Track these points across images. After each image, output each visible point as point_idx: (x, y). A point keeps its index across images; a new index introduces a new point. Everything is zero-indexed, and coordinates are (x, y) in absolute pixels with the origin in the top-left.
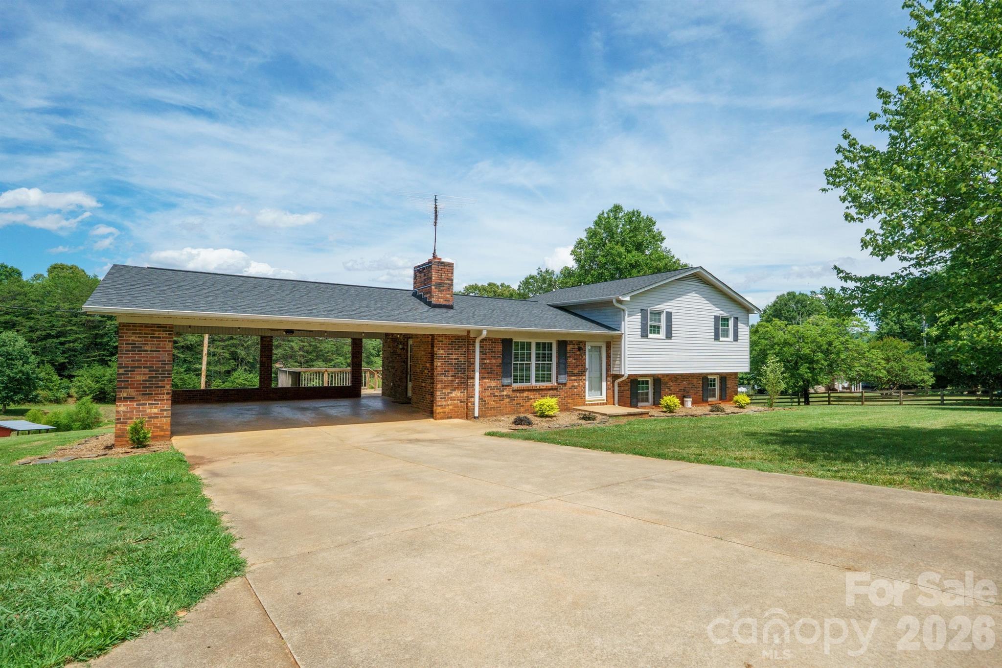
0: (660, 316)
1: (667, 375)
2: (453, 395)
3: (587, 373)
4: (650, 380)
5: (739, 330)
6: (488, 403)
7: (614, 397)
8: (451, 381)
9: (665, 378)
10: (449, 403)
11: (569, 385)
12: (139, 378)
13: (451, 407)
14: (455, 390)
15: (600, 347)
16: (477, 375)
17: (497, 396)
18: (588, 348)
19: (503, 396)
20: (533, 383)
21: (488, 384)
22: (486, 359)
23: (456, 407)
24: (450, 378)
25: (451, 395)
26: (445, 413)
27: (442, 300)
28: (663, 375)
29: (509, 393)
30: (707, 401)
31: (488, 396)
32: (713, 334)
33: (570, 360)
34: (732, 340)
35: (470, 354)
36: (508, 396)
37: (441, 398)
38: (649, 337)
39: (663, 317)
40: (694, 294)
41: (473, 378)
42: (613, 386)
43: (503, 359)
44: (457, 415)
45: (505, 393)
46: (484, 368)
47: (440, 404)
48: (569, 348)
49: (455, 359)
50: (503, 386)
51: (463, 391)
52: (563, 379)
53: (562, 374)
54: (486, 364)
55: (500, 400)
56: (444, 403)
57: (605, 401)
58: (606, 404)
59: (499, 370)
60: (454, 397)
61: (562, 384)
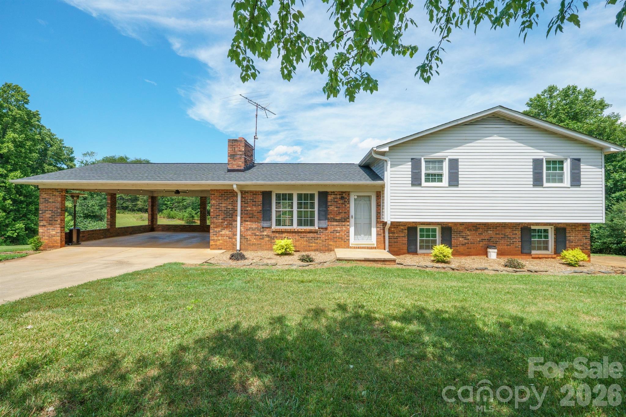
0: (442, 164)
1: (462, 224)
2: (223, 232)
3: (352, 221)
4: (438, 228)
5: (582, 173)
6: (250, 240)
7: (384, 242)
8: (221, 222)
9: (458, 226)
10: (220, 238)
11: (330, 229)
12: (48, 216)
13: (221, 242)
14: (224, 230)
15: (369, 196)
16: (239, 218)
17: (258, 235)
18: (353, 198)
19: (264, 235)
20: (295, 227)
21: (250, 226)
22: (248, 207)
23: (225, 242)
24: (220, 221)
25: (221, 233)
26: (216, 245)
27: (235, 166)
28: (456, 224)
29: (269, 234)
30: (529, 254)
31: (250, 235)
32: (532, 180)
33: (331, 208)
34: (569, 186)
35: (234, 203)
36: (268, 236)
37: (213, 235)
38: (423, 185)
39: (446, 165)
40: (496, 137)
41: (236, 221)
42: (384, 233)
43: (263, 207)
44: (227, 247)
45: (265, 233)
46: (246, 214)
47: (213, 238)
48: (330, 198)
49: (224, 207)
50: (263, 228)
51: (230, 230)
52: (324, 224)
53: (322, 220)
54: (248, 210)
55: (260, 239)
56: (216, 238)
57: (375, 246)
58: (375, 248)
59: (260, 215)
60: (224, 234)
61: (322, 228)
